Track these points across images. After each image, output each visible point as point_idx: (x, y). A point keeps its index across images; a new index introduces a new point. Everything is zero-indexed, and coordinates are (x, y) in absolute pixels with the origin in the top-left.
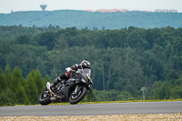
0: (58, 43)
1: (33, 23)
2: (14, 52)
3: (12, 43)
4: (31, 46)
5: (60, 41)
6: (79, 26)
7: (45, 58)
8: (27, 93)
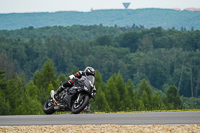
0: (142, 45)
1: (115, 23)
2: (94, 54)
3: (91, 44)
4: (113, 48)
5: (144, 43)
6: (166, 26)
7: (128, 60)
8: (107, 99)
